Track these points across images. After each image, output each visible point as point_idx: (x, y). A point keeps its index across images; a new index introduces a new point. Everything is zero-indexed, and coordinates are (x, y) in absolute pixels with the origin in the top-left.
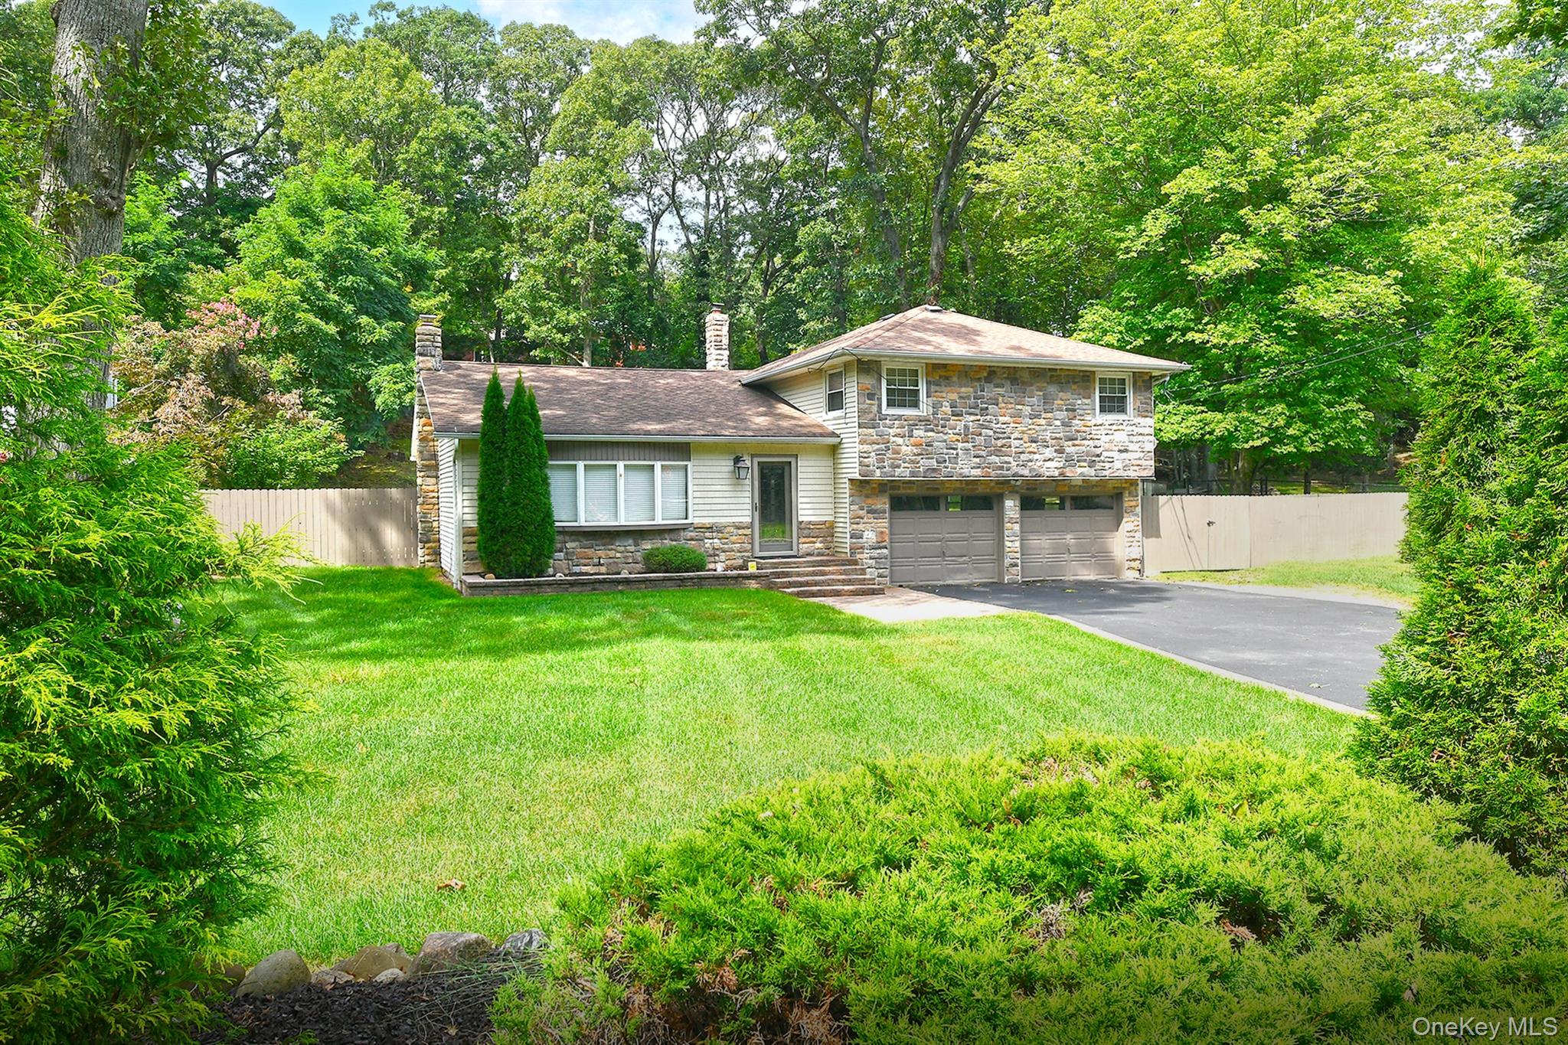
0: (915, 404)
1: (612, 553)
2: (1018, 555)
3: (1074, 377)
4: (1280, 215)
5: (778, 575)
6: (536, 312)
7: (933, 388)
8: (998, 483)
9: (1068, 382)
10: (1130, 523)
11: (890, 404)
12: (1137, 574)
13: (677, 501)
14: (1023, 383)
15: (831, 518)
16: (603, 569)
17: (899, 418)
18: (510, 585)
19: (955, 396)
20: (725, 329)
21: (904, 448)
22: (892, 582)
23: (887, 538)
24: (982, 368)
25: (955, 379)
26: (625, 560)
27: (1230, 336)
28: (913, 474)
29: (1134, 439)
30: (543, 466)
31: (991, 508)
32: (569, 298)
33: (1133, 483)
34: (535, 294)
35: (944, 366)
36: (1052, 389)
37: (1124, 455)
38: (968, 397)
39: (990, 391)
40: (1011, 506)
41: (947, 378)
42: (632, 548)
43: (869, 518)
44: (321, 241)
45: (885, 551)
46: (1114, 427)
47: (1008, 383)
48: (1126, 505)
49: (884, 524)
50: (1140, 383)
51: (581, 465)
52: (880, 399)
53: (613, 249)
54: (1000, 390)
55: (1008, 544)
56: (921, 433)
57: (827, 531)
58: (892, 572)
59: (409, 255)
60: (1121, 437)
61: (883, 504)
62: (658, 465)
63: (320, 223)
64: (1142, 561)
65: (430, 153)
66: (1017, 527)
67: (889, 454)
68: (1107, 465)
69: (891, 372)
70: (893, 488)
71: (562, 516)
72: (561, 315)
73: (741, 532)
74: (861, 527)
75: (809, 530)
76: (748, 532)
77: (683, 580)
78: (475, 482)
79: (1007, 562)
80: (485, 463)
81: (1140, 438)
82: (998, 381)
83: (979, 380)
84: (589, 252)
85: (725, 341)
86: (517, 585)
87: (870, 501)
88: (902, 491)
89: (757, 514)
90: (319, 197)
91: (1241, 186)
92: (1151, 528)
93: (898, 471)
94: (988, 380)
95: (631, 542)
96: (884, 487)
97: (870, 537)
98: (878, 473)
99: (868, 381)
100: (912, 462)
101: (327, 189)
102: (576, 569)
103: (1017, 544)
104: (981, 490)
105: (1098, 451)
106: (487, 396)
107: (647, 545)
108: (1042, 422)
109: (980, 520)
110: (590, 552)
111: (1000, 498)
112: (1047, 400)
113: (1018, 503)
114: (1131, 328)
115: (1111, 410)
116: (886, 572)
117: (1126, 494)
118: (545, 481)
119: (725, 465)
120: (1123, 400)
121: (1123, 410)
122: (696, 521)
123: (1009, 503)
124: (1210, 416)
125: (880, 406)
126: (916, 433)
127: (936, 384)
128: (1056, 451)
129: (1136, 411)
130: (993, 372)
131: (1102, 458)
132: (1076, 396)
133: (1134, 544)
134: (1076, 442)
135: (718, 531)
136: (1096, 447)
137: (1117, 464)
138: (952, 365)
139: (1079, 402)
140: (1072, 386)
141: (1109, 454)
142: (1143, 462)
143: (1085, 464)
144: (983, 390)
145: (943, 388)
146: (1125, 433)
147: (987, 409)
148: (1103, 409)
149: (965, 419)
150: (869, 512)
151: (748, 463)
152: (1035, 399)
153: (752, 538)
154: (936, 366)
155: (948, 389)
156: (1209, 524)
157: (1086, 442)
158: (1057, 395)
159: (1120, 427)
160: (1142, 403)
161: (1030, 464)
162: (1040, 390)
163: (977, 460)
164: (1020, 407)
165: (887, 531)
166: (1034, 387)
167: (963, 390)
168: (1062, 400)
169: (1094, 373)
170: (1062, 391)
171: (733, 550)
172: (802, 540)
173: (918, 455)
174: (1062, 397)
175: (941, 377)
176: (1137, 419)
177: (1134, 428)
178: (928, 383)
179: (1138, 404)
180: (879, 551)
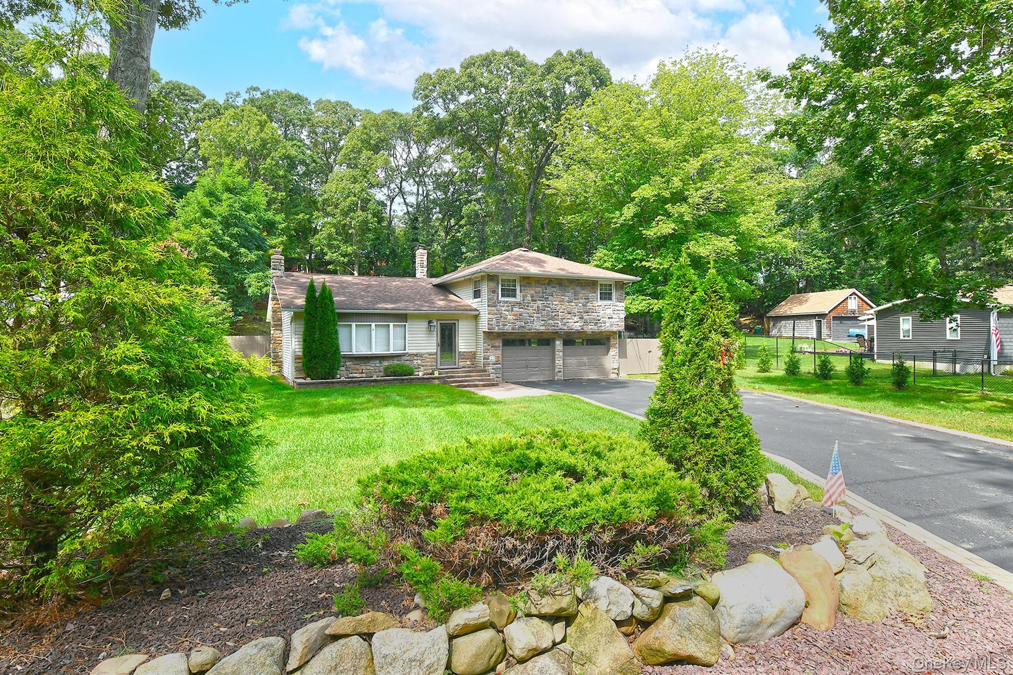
0: (515, 296)
1: (368, 368)
2: (562, 367)
3: (588, 283)
4: (684, 208)
5: (449, 377)
6: (330, 246)
7: (523, 288)
8: (553, 333)
9: (585, 286)
10: (613, 352)
11: (503, 296)
12: (616, 376)
13: (400, 342)
15: (475, 350)
16: (364, 375)
17: (507, 302)
18: (319, 383)
19: (533, 292)
20: (425, 257)
21: (509, 317)
22: (503, 380)
23: (500, 359)
24: (546, 279)
25: (533, 284)
26: (375, 370)
27: (661, 264)
28: (513, 329)
29: (615, 312)
30: (335, 325)
31: (549, 345)
32: (348, 239)
33: (615, 333)
34: (330, 237)
35: (528, 278)
36: (578, 289)
37: (611, 320)
38: (539, 292)
39: (550, 290)
40: (559, 344)
41: (530, 283)
42: (379, 365)
43: (492, 350)
44: (221, 210)
45: (499, 365)
46: (606, 307)
47: (558, 286)
48: (611, 343)
49: (499, 352)
50: (618, 286)
51: (354, 324)
52: (498, 294)
53: (370, 216)
54: (554, 289)
55: (557, 362)
56: (517, 309)
57: (473, 356)
58: (503, 375)
59: (266, 218)
60: (609, 311)
61: (499, 343)
62: (391, 324)
63: (221, 201)
64: (619, 370)
65: (277, 164)
66: (561, 354)
67: (502, 319)
68: (603, 325)
69: (503, 280)
70: (503, 335)
71: (344, 350)
72: (343, 248)
73: (431, 356)
74: (488, 354)
75: (464, 356)
76: (435, 356)
77: (403, 380)
78: (302, 333)
79: (557, 370)
80: (306, 324)
81: (618, 312)
82: (553, 285)
83: (544, 284)
84: (358, 217)
85: (425, 263)
86: (322, 383)
87: (492, 342)
88: (507, 337)
89: (439, 348)
90: (220, 187)
91: (667, 194)
92: (623, 354)
93: (506, 328)
94: (549, 284)
95: (378, 362)
96: (499, 335)
97: (492, 358)
98: (497, 328)
99: (492, 285)
100: (513, 323)
101: (225, 183)
102: (351, 375)
103: (561, 362)
104: (545, 336)
105: (599, 318)
106: (308, 291)
107: (386, 363)
108: (573, 304)
109: (545, 350)
110: (358, 367)
111: (554, 340)
112: (575, 294)
113: (562, 342)
115: (605, 299)
116: (500, 376)
117: (612, 338)
118: (336, 332)
119: (424, 325)
120: (611, 294)
121: (610, 299)
122: (410, 352)
123: (558, 343)
124: (652, 301)
125: (498, 296)
126: (515, 309)
127: (525, 286)
128: (580, 318)
129: (616, 299)
130: (551, 281)
131: (600, 321)
132: (588, 292)
133: (615, 361)
134: (589, 314)
135: (420, 357)
136: (598, 316)
137: (607, 324)
138: (532, 277)
139: (590, 295)
140: (588, 288)
141: (603, 319)
142: (619, 323)
143: (592, 324)
144: (546, 289)
145: (528, 288)
146: (611, 309)
147: (548, 298)
148: (601, 298)
149: (538, 303)
150: (492, 347)
151: (435, 324)
152: (570, 293)
153: (437, 360)
154: (524, 278)
155: (530, 288)
156: (649, 352)
157: (593, 314)
158: (580, 292)
159: (609, 307)
160: (619, 295)
161: (567, 324)
162: (572, 289)
163: (543, 322)
164: (563, 297)
165: (500, 356)
166: (570, 288)
167: (537, 289)
168: (583, 294)
169: (597, 281)
170: (582, 289)
171: (427, 366)
172: (460, 360)
173: (516, 320)
174: (583, 292)
175: (526, 283)
176: (617, 303)
177: (615, 307)
178: (521, 286)
179: (617, 296)
180: (497, 366)
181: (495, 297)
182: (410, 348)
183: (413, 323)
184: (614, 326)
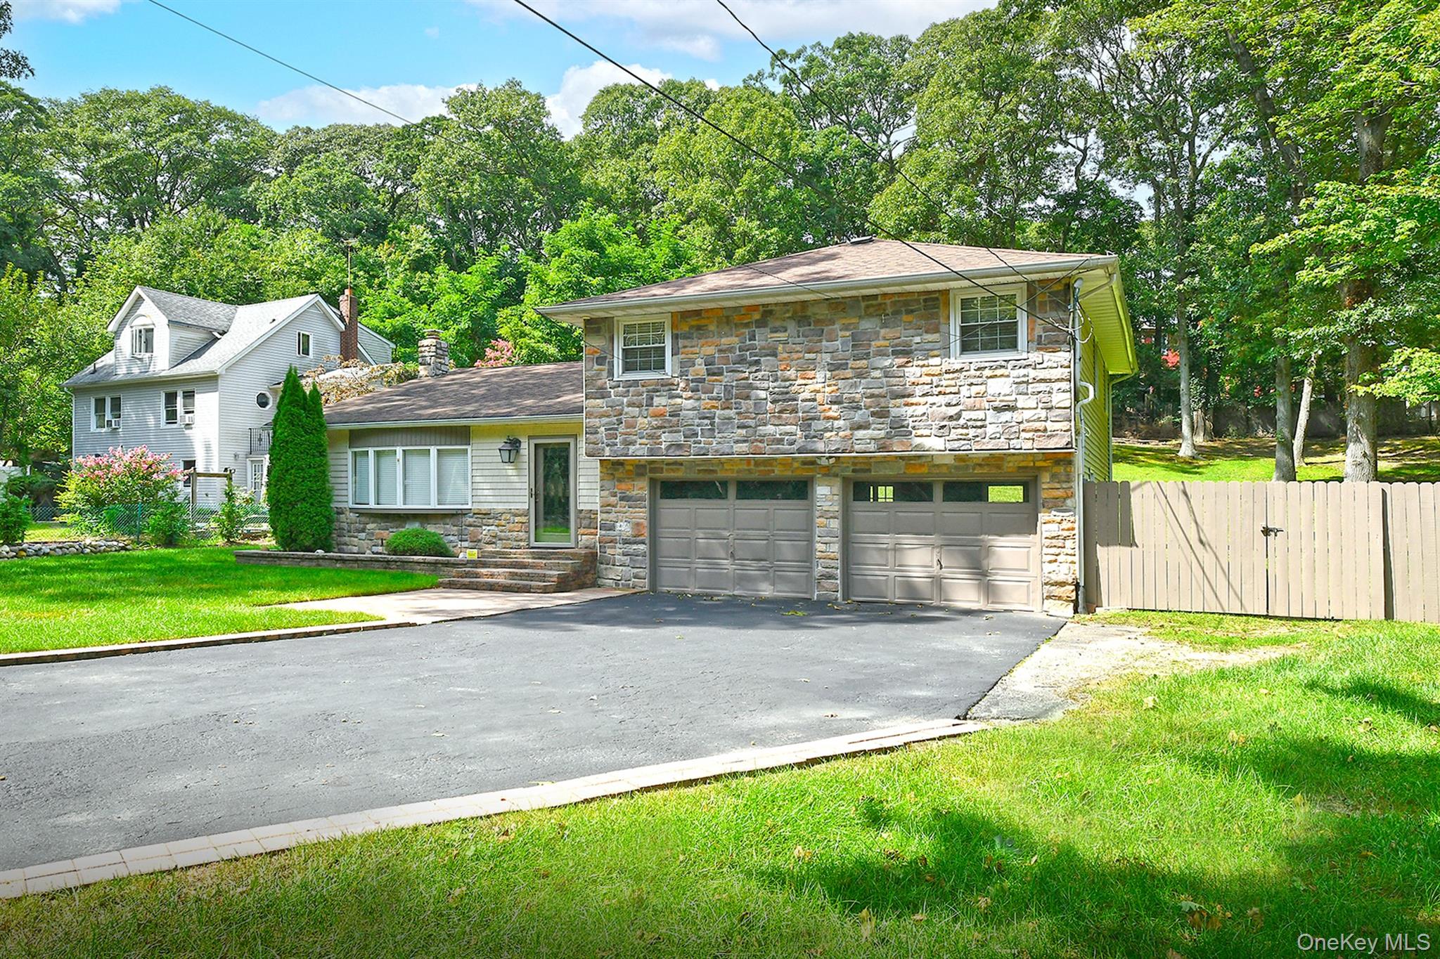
0: (661, 366)
2: (838, 563)
3: (906, 303)
7: (681, 343)
8: (806, 463)
9: (896, 313)
11: (627, 368)
14: (818, 322)
17: (636, 383)
19: (710, 350)
21: (640, 420)
22: (655, 585)
23: (646, 532)
24: (753, 308)
25: (712, 328)
28: (652, 452)
29: (1031, 388)
35: (697, 313)
36: (867, 325)
37: (1006, 416)
38: (731, 350)
39: (763, 338)
40: (826, 494)
41: (699, 328)
43: (622, 507)
45: (642, 547)
46: (987, 373)
47: (792, 326)
49: (642, 514)
50: (1042, 297)
51: (371, 451)
52: (613, 364)
54: (782, 336)
55: (820, 547)
56: (665, 401)
58: (653, 573)
60: (1000, 387)
61: (641, 488)
62: (434, 449)
64: (1079, 590)
66: (835, 523)
67: (622, 428)
68: (972, 432)
69: (629, 329)
70: (653, 470)
73: (517, 519)
74: (612, 516)
75: (589, 520)
76: (524, 519)
79: (818, 571)
81: (1042, 387)
82: (778, 324)
83: (747, 325)
87: (623, 486)
89: (532, 501)
93: (635, 449)
94: (761, 323)
95: (418, 525)
96: (640, 469)
97: (624, 528)
98: (607, 451)
99: (599, 343)
100: (650, 437)
103: (837, 547)
104: (778, 473)
105: (952, 411)
108: (849, 373)
109: (783, 511)
111: (812, 484)
112: (859, 344)
113: (837, 489)
115: (989, 346)
116: (644, 572)
117: (1045, 478)
120: (1012, 328)
121: (1013, 345)
122: (476, 507)
123: (822, 491)
125: (611, 373)
126: (656, 401)
127: (686, 337)
128: (873, 414)
129: (1035, 345)
130: (770, 313)
131: (962, 421)
132: (911, 332)
133: (1060, 558)
134: (910, 400)
135: (496, 518)
136: (949, 405)
137: (990, 430)
138: (707, 310)
139: (918, 339)
140: (905, 318)
141: (974, 415)
142: (1050, 425)
143: (927, 432)
144: (753, 338)
145: (695, 342)
146: (1011, 380)
147: (757, 363)
148: (966, 348)
149: (726, 378)
150: (622, 499)
151: (524, 445)
152: (839, 342)
153: (529, 527)
154: (685, 315)
155: (703, 341)
156: (1266, 531)
157: (930, 399)
158: (877, 333)
159: (999, 372)
160: (1045, 330)
161: (827, 435)
162: (846, 328)
163: (743, 432)
164: (812, 356)
165: (646, 523)
166: (837, 326)
167: (724, 340)
168: (885, 339)
169: (946, 292)
170: (884, 326)
171: (509, 539)
172: (581, 531)
173: (659, 428)
174: (886, 336)
175: (691, 327)
176: (1035, 357)
177: (1029, 370)
178: (675, 337)
179: (1038, 331)
180: (635, 547)
181: (605, 374)
182: (475, 499)
183: (481, 446)
184: (1023, 435)
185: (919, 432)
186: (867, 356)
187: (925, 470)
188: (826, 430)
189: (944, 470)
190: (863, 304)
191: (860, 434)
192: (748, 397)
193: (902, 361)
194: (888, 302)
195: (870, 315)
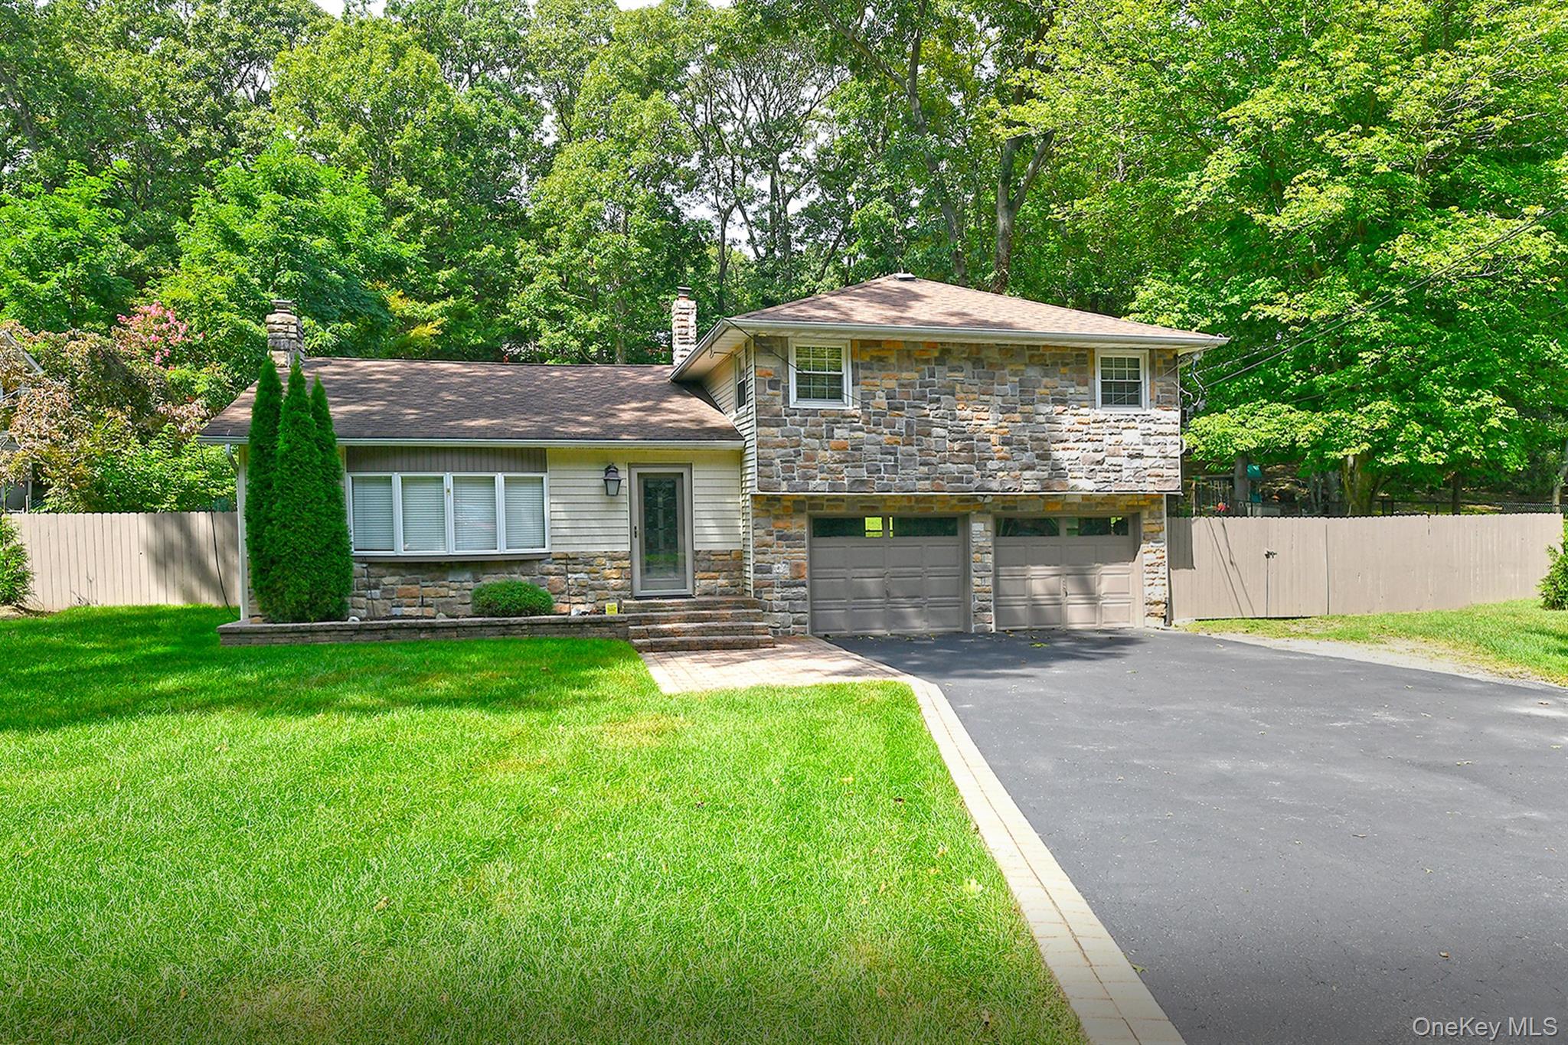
0: (838, 395)
2: (991, 596)
3: (1063, 356)
7: (861, 373)
8: (962, 500)
9: (1055, 364)
10: (1152, 552)
11: (802, 395)
12: (1162, 622)
14: (991, 365)
15: (739, 547)
17: (814, 412)
19: (892, 384)
21: (821, 453)
22: (813, 630)
23: (806, 573)
24: (934, 345)
25: (893, 360)
26: (462, 599)
28: (833, 487)
29: (1152, 440)
31: (949, 533)
33: (1153, 499)
35: (878, 343)
36: (1033, 373)
37: (1137, 462)
38: (912, 385)
39: (943, 376)
40: (980, 530)
41: (881, 359)
43: (781, 547)
45: (803, 590)
46: (1123, 424)
47: (968, 367)
48: (1145, 529)
49: (801, 555)
50: (1159, 364)
51: (397, 478)
52: (786, 389)
54: (959, 376)
55: (976, 582)
56: (845, 433)
57: (734, 563)
58: (812, 616)
60: (1131, 437)
61: (800, 526)
62: (500, 477)
64: (1169, 605)
66: (989, 559)
67: (800, 460)
68: (1113, 476)
69: (800, 352)
70: (812, 507)
74: (769, 557)
75: (707, 563)
76: (626, 563)
79: (975, 603)
81: (1160, 439)
82: (956, 363)
83: (927, 361)
87: (780, 523)
88: (827, 511)
89: (638, 542)
92: (1181, 556)
93: (812, 484)
94: (940, 361)
96: (799, 506)
97: (781, 570)
98: (784, 486)
99: (770, 364)
100: (832, 471)
102: (397, 612)
103: (989, 581)
104: (937, 510)
105: (1099, 457)
107: (490, 581)
108: (1017, 417)
109: (936, 549)
110: (413, 589)
111: (966, 518)
112: (1025, 389)
113: (989, 526)
114: (1197, 307)
115: (1120, 402)
116: (806, 617)
117: (1145, 515)
119: (593, 478)
120: (1136, 386)
121: (1135, 401)
122: (556, 550)
123: (977, 527)
124: (1297, 416)
125: (786, 398)
126: (838, 433)
127: (867, 368)
128: (1038, 456)
129: (1154, 403)
130: (949, 351)
131: (1105, 466)
132: (1066, 383)
133: (1156, 582)
134: (1066, 445)
135: (586, 564)
136: (1096, 451)
137: (1125, 473)
138: (888, 342)
139: (1072, 390)
140: (1063, 370)
141: (1114, 460)
142: (1164, 472)
143: (1079, 474)
144: (932, 375)
145: (876, 373)
146: (1139, 432)
147: (938, 400)
148: (1106, 401)
149: (907, 412)
150: (779, 538)
151: (623, 475)
152: (1008, 386)
153: (631, 572)
154: (865, 344)
155: (883, 373)
156: (1267, 556)
157: (1082, 445)
158: (1039, 381)
159: (1132, 424)
160: (1162, 391)
161: (1001, 474)
162: (1015, 374)
163: (925, 469)
164: (987, 398)
165: (806, 563)
166: (1006, 371)
167: (904, 375)
168: (1046, 387)
169: (1092, 350)
170: (1046, 375)
171: (606, 588)
172: (699, 575)
173: (841, 462)
174: (1047, 384)
175: (872, 358)
176: (1156, 413)
177: (1151, 425)
178: (855, 367)
179: (1157, 392)
180: (794, 590)
181: (780, 400)
182: (556, 540)
183: (562, 475)
184: (1149, 479)
185: (1075, 474)
186: (1032, 402)
187: (1059, 507)
188: (1000, 470)
189: (1075, 508)
190: (1027, 353)
191: (1027, 474)
192: (929, 435)
193: (1060, 408)
194: (1048, 353)
195: (1034, 364)
